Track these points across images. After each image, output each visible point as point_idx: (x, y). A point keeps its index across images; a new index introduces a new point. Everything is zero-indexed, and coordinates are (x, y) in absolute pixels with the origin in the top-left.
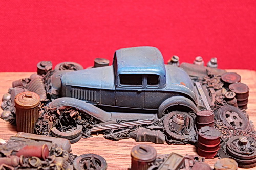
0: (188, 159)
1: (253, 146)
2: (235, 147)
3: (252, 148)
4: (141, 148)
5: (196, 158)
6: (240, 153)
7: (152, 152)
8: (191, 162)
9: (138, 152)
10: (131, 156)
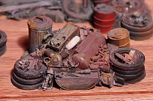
0: (83, 29)
1: (146, 19)
2: (128, 20)
3: (145, 22)
4: (37, 18)
5: (92, 30)
6: (134, 26)
7: (48, 22)
8: (86, 32)
9: (34, 21)
10: (28, 24)
